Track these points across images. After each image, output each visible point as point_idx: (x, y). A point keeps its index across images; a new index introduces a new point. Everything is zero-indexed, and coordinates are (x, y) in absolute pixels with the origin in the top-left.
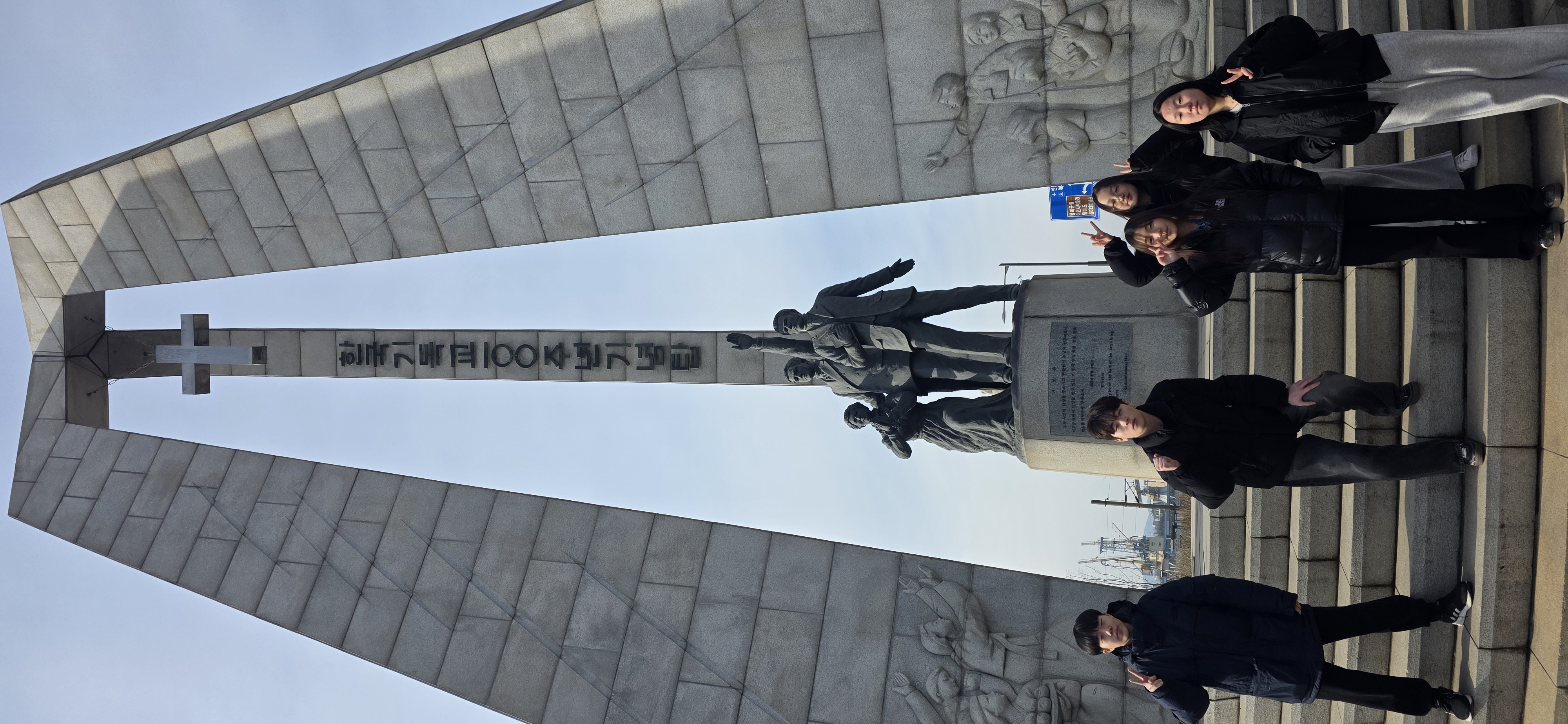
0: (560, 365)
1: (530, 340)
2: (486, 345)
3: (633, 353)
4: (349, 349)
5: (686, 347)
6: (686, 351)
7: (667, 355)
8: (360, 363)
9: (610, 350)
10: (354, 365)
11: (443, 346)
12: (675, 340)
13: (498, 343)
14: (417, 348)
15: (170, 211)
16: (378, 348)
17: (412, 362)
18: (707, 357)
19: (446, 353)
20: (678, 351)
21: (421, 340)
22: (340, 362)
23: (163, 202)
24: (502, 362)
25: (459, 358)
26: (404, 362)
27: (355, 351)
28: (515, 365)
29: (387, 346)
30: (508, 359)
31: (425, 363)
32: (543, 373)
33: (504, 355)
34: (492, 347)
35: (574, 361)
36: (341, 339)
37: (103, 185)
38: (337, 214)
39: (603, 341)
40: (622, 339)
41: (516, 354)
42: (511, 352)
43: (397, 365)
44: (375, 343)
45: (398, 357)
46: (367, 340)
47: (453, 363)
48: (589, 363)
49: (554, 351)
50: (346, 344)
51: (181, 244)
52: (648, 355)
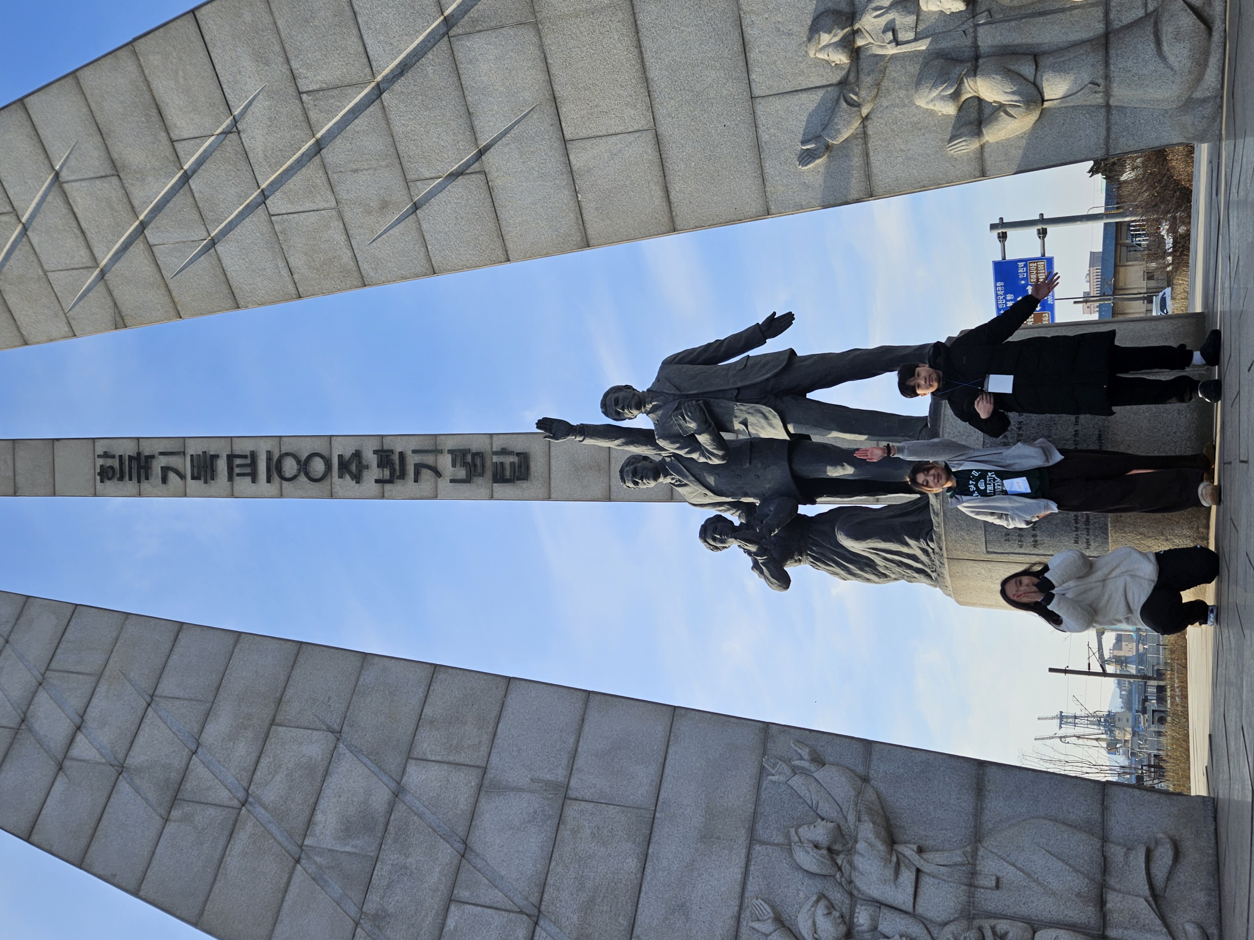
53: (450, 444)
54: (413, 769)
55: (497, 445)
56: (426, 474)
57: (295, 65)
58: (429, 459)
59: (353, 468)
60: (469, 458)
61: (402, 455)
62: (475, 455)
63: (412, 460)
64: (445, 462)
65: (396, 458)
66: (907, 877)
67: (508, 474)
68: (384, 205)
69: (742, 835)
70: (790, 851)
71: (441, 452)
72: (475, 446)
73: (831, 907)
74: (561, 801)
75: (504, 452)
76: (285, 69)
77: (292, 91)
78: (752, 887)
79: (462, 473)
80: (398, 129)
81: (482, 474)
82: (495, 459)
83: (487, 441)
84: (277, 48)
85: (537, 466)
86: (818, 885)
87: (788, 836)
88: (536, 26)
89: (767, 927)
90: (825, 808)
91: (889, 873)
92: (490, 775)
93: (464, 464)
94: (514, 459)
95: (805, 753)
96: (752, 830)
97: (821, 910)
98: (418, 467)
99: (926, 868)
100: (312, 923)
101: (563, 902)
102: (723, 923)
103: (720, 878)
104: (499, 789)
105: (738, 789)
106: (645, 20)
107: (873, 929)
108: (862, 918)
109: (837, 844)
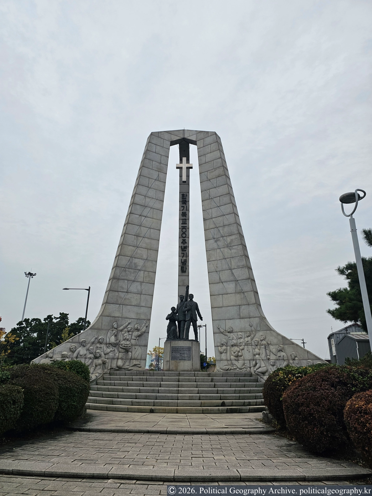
0: (182, 243)
1: (187, 236)
2: (186, 227)
3: (184, 258)
4: (185, 196)
5: (186, 269)
6: (185, 270)
7: (184, 266)
8: (182, 198)
9: (185, 253)
10: (182, 197)
11: (186, 217)
12: (187, 267)
13: (187, 229)
14: (186, 211)
15: (213, 172)
16: (185, 203)
17: (183, 210)
18: (184, 274)
19: (185, 218)
20: (185, 268)
21: (187, 212)
22: (182, 193)
23: (215, 171)
24: (183, 230)
25: (184, 220)
26: (183, 208)
27: (185, 197)
28: (182, 233)
29: (186, 205)
30: (183, 231)
31: (182, 213)
32: (180, 239)
33: (184, 230)
34: (186, 228)
35: (183, 245)
36: (187, 194)
37: (218, 158)
38: (212, 208)
39: (187, 252)
40: (187, 256)
41: (184, 233)
42: (185, 232)
43: (182, 207)
44: (186, 202)
45: (184, 207)
46: (187, 200)
47: (182, 219)
48: (183, 249)
49: (185, 241)
50: (186, 195)
51: (206, 172)
52: (184, 261)
53: (187, 259)
54: (143, 272)
56: (183, 255)
57: (234, 258)
58: (185, 255)
65: (185, 249)
67: (183, 269)
68: (217, 267)
69: (138, 318)
72: (187, 263)
73: (131, 329)
74: (140, 293)
76: (234, 256)
77: (231, 257)
78: (132, 319)
80: (226, 271)
81: (182, 265)
84: (236, 256)
86: (133, 328)
87: (138, 324)
88: (235, 293)
89: (129, 322)
91: (136, 336)
92: (143, 283)
95: (147, 325)
96: (138, 319)
99: (136, 340)
100: (124, 261)
101: (129, 296)
102: (128, 316)
103: (133, 316)
104: (141, 285)
105: (143, 317)
106: (234, 307)
107: (129, 334)
108: (130, 333)
109: (138, 330)
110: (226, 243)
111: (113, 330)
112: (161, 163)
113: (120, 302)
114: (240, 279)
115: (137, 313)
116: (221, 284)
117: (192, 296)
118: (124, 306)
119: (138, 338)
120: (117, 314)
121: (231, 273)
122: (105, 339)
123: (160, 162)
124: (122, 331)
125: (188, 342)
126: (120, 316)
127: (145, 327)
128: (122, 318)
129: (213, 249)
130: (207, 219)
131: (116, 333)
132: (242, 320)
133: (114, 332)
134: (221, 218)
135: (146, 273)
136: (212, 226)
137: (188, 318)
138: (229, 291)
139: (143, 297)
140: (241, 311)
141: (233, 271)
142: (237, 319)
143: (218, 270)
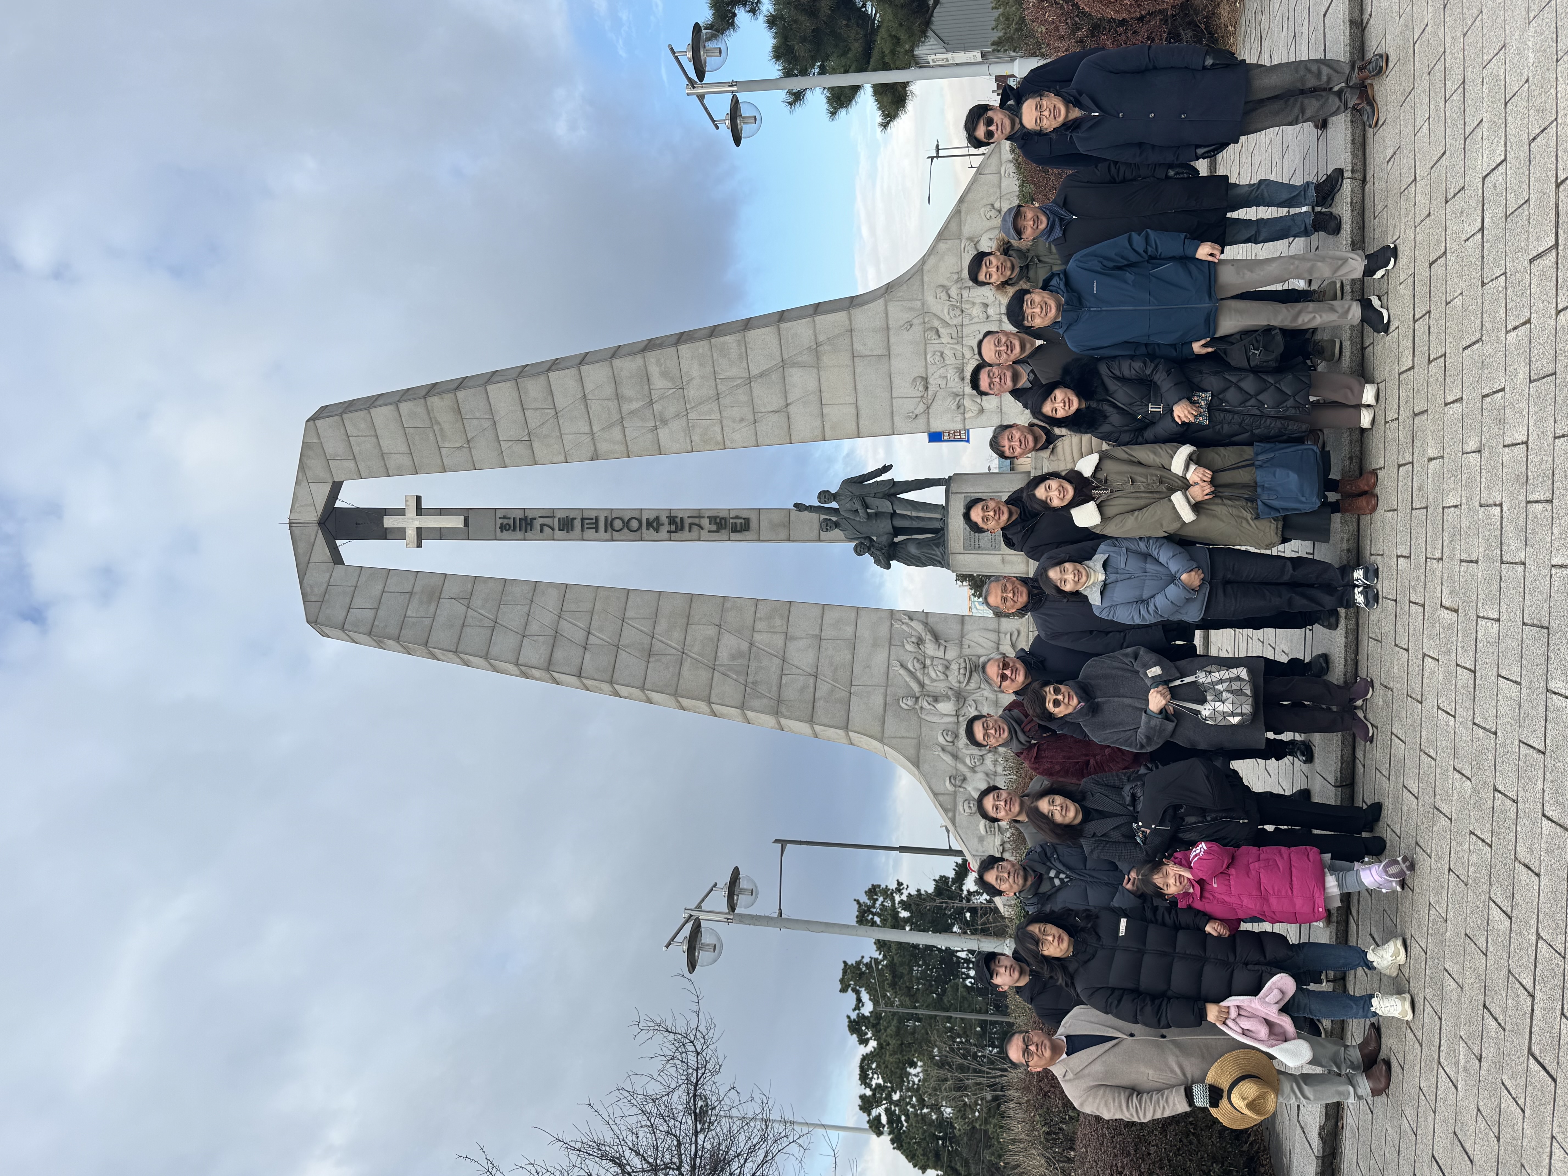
0: (657, 530)
5: (740, 518)
6: (740, 521)
8: (514, 530)
10: (510, 531)
13: (614, 517)
14: (557, 520)
17: (553, 529)
19: (578, 523)
21: (559, 515)
24: (617, 529)
25: (586, 526)
28: (626, 530)
29: (535, 519)
30: (621, 527)
33: (618, 524)
34: (610, 519)
35: (666, 527)
40: (698, 513)
41: (626, 524)
42: (623, 522)
43: (541, 531)
44: (525, 517)
45: (542, 526)
47: (583, 530)
48: (676, 528)
53: (708, 514)
54: (755, 635)
55: (733, 514)
56: (695, 528)
57: (716, 369)
58: (696, 521)
59: (655, 524)
60: (718, 520)
61: (682, 518)
62: (721, 519)
63: (687, 521)
64: (705, 522)
65: (678, 520)
66: (942, 648)
67: (738, 528)
68: (742, 420)
69: (887, 645)
70: (904, 646)
71: (703, 517)
72: (722, 515)
73: (918, 660)
74: (818, 642)
75: (737, 517)
76: (712, 370)
77: (713, 378)
78: (891, 658)
79: (714, 528)
80: (755, 394)
81: (725, 528)
82: (731, 521)
83: (727, 512)
84: (711, 362)
85: (753, 524)
86: (914, 655)
87: (903, 643)
88: (818, 368)
89: (898, 668)
90: (914, 633)
91: (937, 647)
92: (789, 634)
93: (716, 523)
94: (742, 521)
96: (890, 642)
97: (915, 661)
98: (691, 525)
99: (947, 645)
100: (726, 688)
101: (826, 670)
102: (883, 669)
103: (881, 657)
104: (794, 638)
105: (884, 630)
106: (858, 371)
107: (932, 664)
108: (928, 662)
109: (920, 642)
110: (671, 391)
111: (921, 708)
112: (411, 593)
113: (845, 694)
114: (778, 354)
115: (875, 645)
116: (791, 409)
117: (825, 495)
118: (853, 683)
119: (942, 642)
120: (878, 700)
121: (759, 380)
122: (943, 727)
123: (408, 596)
124: (922, 685)
125: (951, 503)
126: (882, 690)
127: (913, 624)
128: (887, 686)
129: (688, 430)
130: (593, 449)
131: (930, 699)
132: (894, 349)
133: (926, 704)
134: (594, 407)
135: (759, 626)
136: (616, 432)
137: (886, 506)
138: (812, 384)
139: (827, 633)
140: (870, 353)
141: (754, 371)
142: (890, 366)
143: (750, 417)
